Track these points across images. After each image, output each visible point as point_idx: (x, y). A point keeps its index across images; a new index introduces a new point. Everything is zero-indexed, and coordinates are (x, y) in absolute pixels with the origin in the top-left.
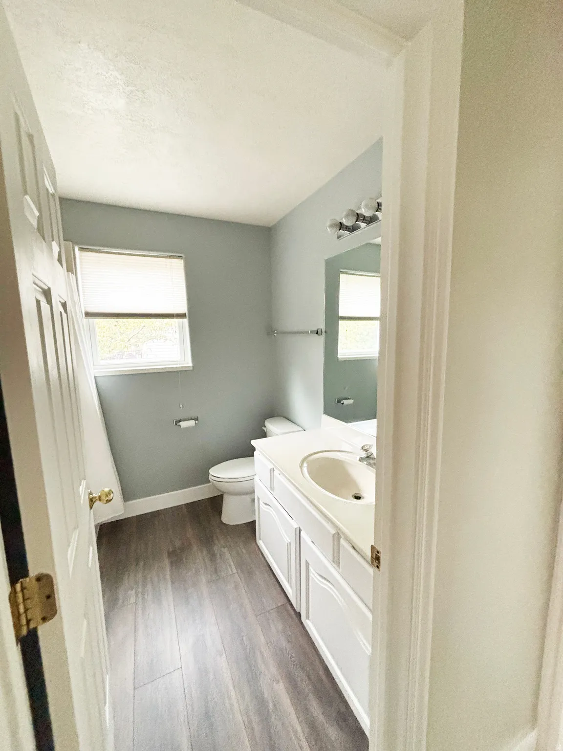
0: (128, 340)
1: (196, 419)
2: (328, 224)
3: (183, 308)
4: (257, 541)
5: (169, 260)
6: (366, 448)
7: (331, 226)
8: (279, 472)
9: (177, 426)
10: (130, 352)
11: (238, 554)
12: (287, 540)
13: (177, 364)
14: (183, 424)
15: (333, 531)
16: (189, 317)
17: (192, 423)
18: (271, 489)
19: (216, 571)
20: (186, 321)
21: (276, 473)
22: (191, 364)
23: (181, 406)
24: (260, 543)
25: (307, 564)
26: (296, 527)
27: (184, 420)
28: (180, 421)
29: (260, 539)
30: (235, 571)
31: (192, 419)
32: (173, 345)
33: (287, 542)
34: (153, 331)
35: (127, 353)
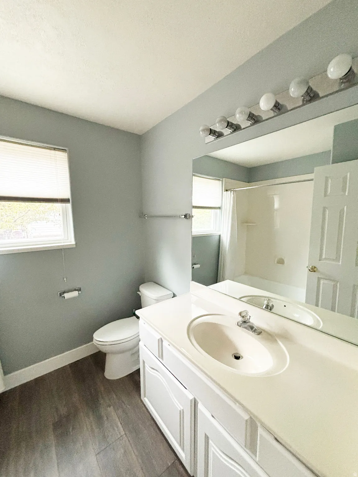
0: (14, 221)
1: (79, 290)
2: (201, 128)
3: (67, 194)
4: (142, 398)
5: (53, 152)
6: (243, 315)
7: (203, 130)
8: (169, 343)
9: (61, 297)
10: (17, 230)
11: (124, 411)
12: (180, 408)
13: (61, 243)
14: (67, 296)
15: (246, 417)
16: (72, 202)
17: (76, 294)
18: (159, 357)
19: (105, 437)
20: (69, 206)
21: (165, 343)
22: (73, 242)
23: (65, 279)
24: (146, 401)
25: (207, 438)
26: (192, 398)
27: (68, 292)
28: (64, 293)
29: (145, 396)
30: (123, 433)
31: (75, 290)
32: (54, 225)
33: (180, 409)
34: (37, 214)
35: (15, 231)
